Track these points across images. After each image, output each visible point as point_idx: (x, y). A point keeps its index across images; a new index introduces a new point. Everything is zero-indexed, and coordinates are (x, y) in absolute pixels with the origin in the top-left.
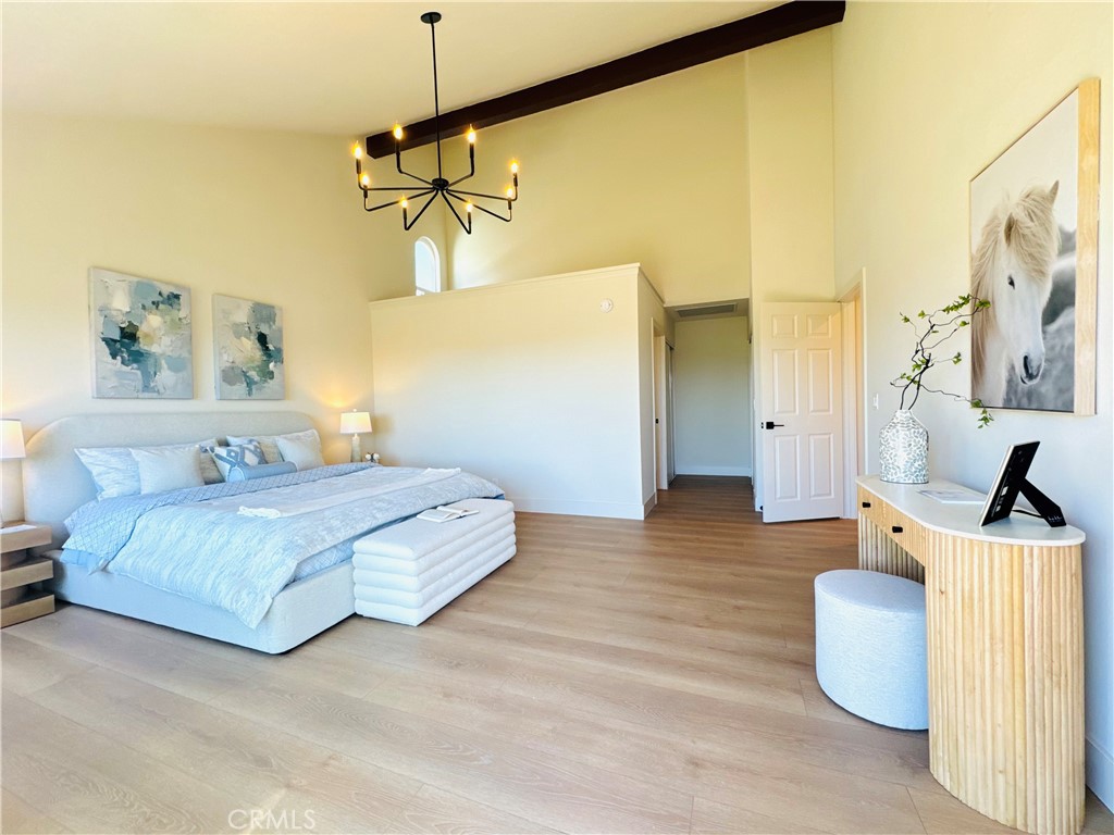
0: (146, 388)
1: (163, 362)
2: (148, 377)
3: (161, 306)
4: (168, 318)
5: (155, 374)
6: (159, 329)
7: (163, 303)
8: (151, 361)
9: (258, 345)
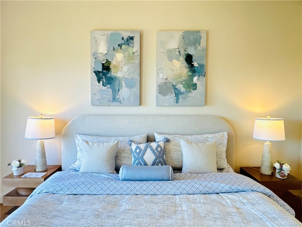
0: (114, 99)
1: (123, 82)
2: (115, 92)
3: (123, 47)
4: (126, 54)
5: (119, 90)
6: (122, 61)
7: (124, 44)
8: (117, 83)
9: (185, 64)
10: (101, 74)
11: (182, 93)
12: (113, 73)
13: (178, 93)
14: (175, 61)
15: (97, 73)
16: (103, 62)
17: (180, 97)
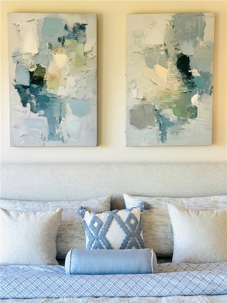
0: (52, 135)
1: (68, 106)
3: (67, 42)
4: (73, 55)
5: (60, 120)
6: (65, 68)
7: (68, 38)
8: (56, 106)
9: (177, 72)
10: (28, 91)
11: (172, 124)
12: (50, 89)
13: (163, 125)
14: (158, 67)
15: (21, 89)
16: (32, 70)
17: (169, 130)
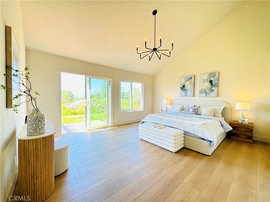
2: (186, 93)
4: (190, 82)
6: (188, 84)
7: (189, 79)
8: (186, 90)
9: (210, 83)
10: (182, 88)
11: (208, 93)
13: (206, 93)
14: (205, 83)
16: (183, 85)
